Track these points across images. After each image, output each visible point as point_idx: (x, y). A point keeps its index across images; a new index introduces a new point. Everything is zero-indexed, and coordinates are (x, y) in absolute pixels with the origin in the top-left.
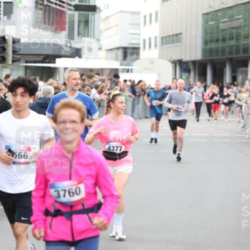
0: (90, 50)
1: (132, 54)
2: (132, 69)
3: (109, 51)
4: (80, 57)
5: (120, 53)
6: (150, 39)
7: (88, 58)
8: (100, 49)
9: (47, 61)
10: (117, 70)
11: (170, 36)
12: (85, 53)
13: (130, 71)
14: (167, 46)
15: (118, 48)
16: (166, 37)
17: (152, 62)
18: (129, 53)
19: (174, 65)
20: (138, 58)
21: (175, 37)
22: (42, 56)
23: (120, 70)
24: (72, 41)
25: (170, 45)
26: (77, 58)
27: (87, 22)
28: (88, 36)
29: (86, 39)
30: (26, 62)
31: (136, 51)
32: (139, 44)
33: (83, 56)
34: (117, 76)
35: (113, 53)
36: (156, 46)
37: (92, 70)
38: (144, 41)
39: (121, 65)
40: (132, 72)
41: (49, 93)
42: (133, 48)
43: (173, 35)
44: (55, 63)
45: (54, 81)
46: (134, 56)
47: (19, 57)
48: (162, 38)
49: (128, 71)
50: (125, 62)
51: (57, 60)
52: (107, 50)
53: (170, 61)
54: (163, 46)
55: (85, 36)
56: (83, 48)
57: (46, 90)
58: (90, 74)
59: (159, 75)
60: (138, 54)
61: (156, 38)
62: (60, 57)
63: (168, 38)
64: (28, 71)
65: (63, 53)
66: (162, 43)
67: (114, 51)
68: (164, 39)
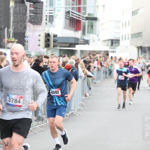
0: (94, 41)
1: (116, 43)
2: (116, 51)
3: (104, 42)
4: (88, 44)
5: (110, 42)
6: (125, 35)
7: (92, 45)
8: (99, 40)
9: (71, 46)
10: (108, 51)
11: (136, 34)
12: (91, 42)
13: (115, 52)
14: (134, 39)
15: (108, 40)
16: (134, 34)
17: (127, 47)
18: (114, 42)
19: (138, 49)
20: (119, 45)
21: (139, 34)
22: (69, 44)
23: (109, 51)
24: (84, 36)
25: (136, 38)
26: (87, 45)
27: (92, 26)
28: (93, 33)
29: (92, 35)
30: (60, 47)
31: (118, 41)
32: (119, 38)
33: (90, 44)
34: (108, 55)
35: (106, 43)
36: (128, 39)
37: (94, 51)
38: (122, 36)
39: (110, 49)
40: (116, 52)
41: (72, 63)
42: (116, 40)
43: (138, 33)
44: (75, 47)
45: (75, 57)
46: (117, 44)
47: (57, 44)
48: (132, 35)
49: (114, 52)
50: (112, 47)
51: (77, 46)
52: (103, 41)
53: (136, 47)
54: (132, 39)
55: (91, 33)
56: (90, 40)
57: (71, 61)
58: (93, 53)
59: (130, 54)
60: (119, 43)
61: (128, 34)
62: (78, 44)
63: (135, 35)
64: (61, 52)
65: (79, 42)
66: (132, 37)
67: (106, 41)
68: (133, 35)
